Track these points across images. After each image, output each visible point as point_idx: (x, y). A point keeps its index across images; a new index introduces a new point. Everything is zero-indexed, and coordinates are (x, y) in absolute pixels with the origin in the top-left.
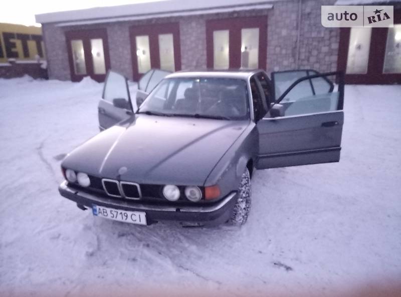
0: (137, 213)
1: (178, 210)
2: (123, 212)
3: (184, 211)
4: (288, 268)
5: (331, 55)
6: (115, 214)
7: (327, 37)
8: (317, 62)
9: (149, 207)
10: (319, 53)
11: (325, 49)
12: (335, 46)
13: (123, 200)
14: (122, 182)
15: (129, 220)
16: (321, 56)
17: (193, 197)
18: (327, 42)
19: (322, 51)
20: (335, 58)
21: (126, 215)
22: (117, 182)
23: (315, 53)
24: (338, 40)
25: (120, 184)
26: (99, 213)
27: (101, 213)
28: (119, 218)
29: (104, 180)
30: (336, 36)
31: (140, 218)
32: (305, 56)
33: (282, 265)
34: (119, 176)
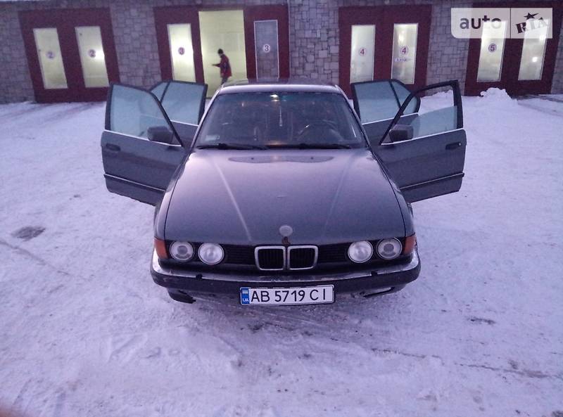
0: (320, 288)
1: (374, 274)
2: (298, 290)
3: (383, 273)
4: (490, 322)
5: (331, 61)
6: (283, 295)
7: (325, 37)
8: (314, 71)
9: (336, 277)
10: (317, 58)
11: (323, 54)
12: (335, 50)
13: (286, 273)
14: (290, 248)
15: (307, 300)
16: (319, 63)
17: (390, 253)
18: (325, 45)
19: (320, 56)
20: (336, 66)
21: (302, 293)
22: (283, 248)
23: (311, 58)
24: (338, 43)
25: (287, 251)
26: (253, 298)
27: (257, 298)
28: (290, 300)
29: (257, 249)
30: (335, 38)
31: (324, 293)
32: (299, 63)
33: (481, 320)
34: (286, 238)
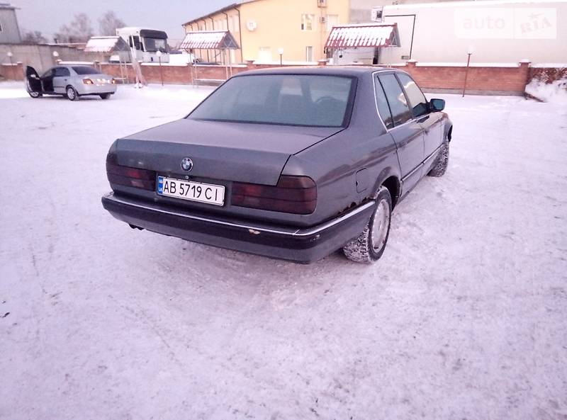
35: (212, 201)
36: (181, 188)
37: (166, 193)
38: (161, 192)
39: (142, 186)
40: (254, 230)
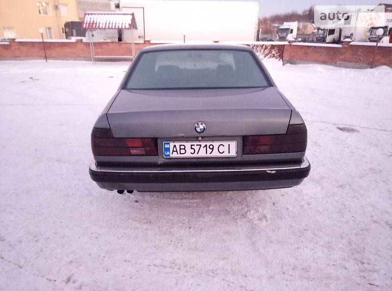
35: (226, 154)
36: (192, 148)
37: (175, 155)
38: (169, 155)
39: (144, 153)
40: (271, 170)
